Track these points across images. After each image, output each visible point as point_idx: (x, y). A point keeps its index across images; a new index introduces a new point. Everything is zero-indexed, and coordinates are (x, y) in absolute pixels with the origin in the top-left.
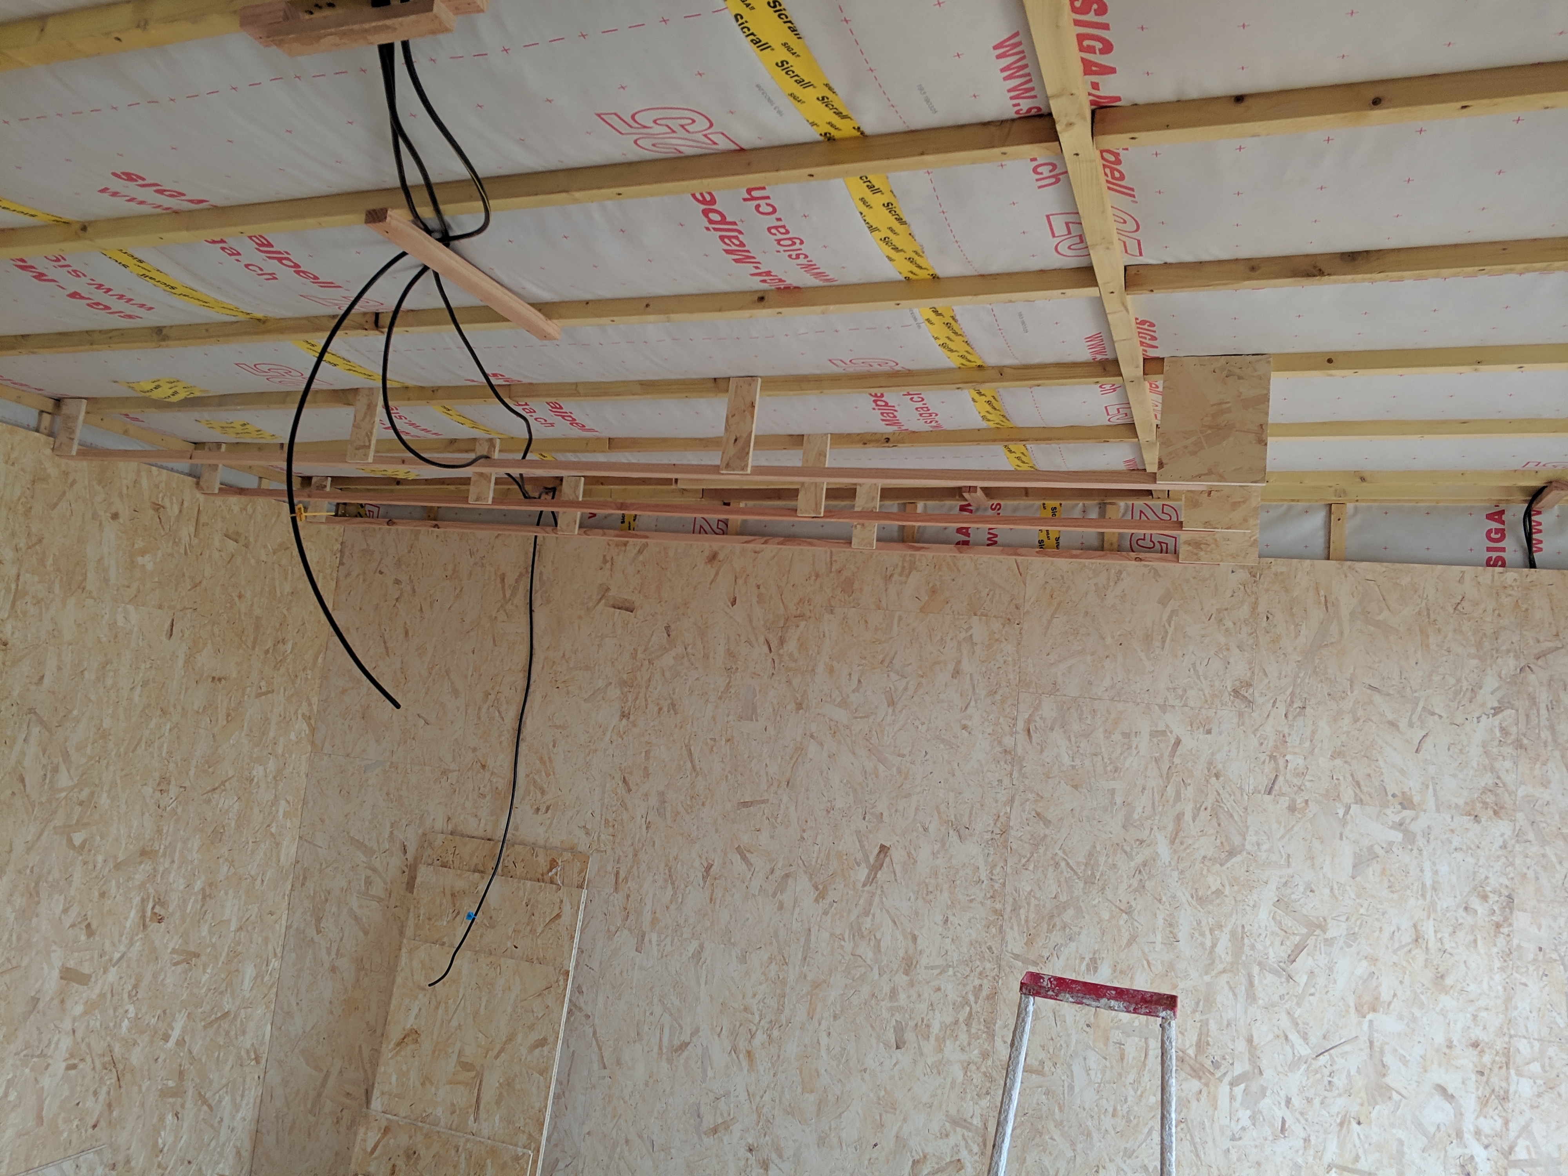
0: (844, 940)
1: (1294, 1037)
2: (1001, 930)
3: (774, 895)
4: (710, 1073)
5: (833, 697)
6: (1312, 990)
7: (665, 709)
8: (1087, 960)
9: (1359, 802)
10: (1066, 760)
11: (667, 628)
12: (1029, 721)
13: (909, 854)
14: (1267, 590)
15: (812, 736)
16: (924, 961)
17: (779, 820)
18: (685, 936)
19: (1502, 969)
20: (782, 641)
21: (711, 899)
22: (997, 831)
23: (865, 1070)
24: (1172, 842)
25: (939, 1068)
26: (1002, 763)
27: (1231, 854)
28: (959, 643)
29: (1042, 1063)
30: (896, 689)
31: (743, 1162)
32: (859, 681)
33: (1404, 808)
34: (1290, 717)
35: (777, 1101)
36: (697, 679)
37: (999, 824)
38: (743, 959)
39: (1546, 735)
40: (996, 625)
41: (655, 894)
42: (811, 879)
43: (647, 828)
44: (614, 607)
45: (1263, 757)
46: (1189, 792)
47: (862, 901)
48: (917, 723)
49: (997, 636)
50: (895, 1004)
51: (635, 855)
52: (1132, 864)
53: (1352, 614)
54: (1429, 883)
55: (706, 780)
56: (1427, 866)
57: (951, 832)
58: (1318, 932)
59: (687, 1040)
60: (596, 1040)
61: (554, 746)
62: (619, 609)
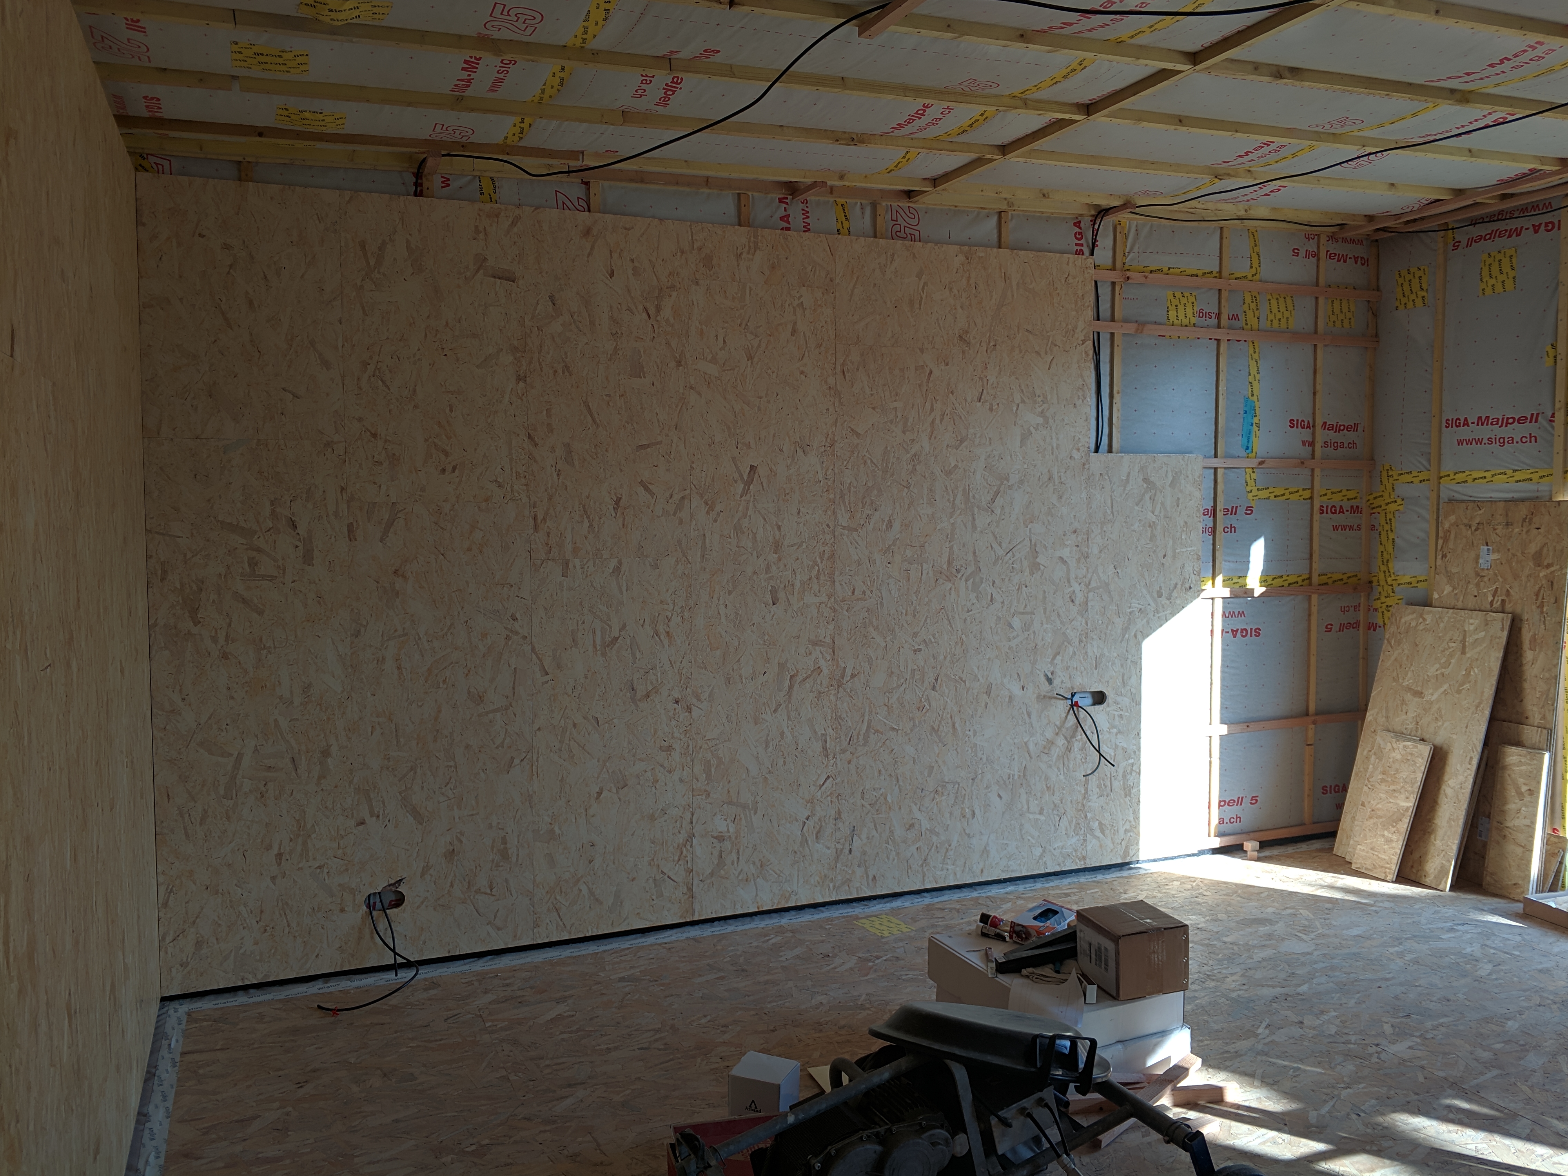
0: (730, 537)
1: (995, 545)
2: (834, 513)
3: (674, 514)
4: (638, 655)
5: (705, 355)
6: (1003, 517)
8: (886, 522)
9: (1023, 402)
11: (552, 298)
12: (843, 365)
13: (771, 470)
14: (975, 269)
15: (691, 388)
17: (672, 456)
18: (604, 557)
19: (1085, 488)
20: (658, 309)
21: (623, 525)
22: (828, 445)
23: (753, 625)
24: (930, 439)
26: (828, 396)
27: (962, 442)
28: (794, 308)
30: (752, 346)
31: (673, 712)
32: (724, 341)
33: (1044, 403)
34: (989, 351)
35: (693, 662)
36: (587, 344)
37: (829, 440)
38: (656, 566)
41: (573, 529)
42: (702, 497)
43: (558, 475)
44: (494, 277)
47: (740, 509)
48: (769, 371)
49: (819, 303)
50: (771, 575)
51: (550, 499)
52: (908, 455)
53: (1018, 284)
54: (1055, 445)
55: (607, 431)
56: (1054, 435)
57: (798, 449)
58: (1005, 482)
59: (617, 635)
60: (536, 654)
61: (451, 411)
62: (499, 279)
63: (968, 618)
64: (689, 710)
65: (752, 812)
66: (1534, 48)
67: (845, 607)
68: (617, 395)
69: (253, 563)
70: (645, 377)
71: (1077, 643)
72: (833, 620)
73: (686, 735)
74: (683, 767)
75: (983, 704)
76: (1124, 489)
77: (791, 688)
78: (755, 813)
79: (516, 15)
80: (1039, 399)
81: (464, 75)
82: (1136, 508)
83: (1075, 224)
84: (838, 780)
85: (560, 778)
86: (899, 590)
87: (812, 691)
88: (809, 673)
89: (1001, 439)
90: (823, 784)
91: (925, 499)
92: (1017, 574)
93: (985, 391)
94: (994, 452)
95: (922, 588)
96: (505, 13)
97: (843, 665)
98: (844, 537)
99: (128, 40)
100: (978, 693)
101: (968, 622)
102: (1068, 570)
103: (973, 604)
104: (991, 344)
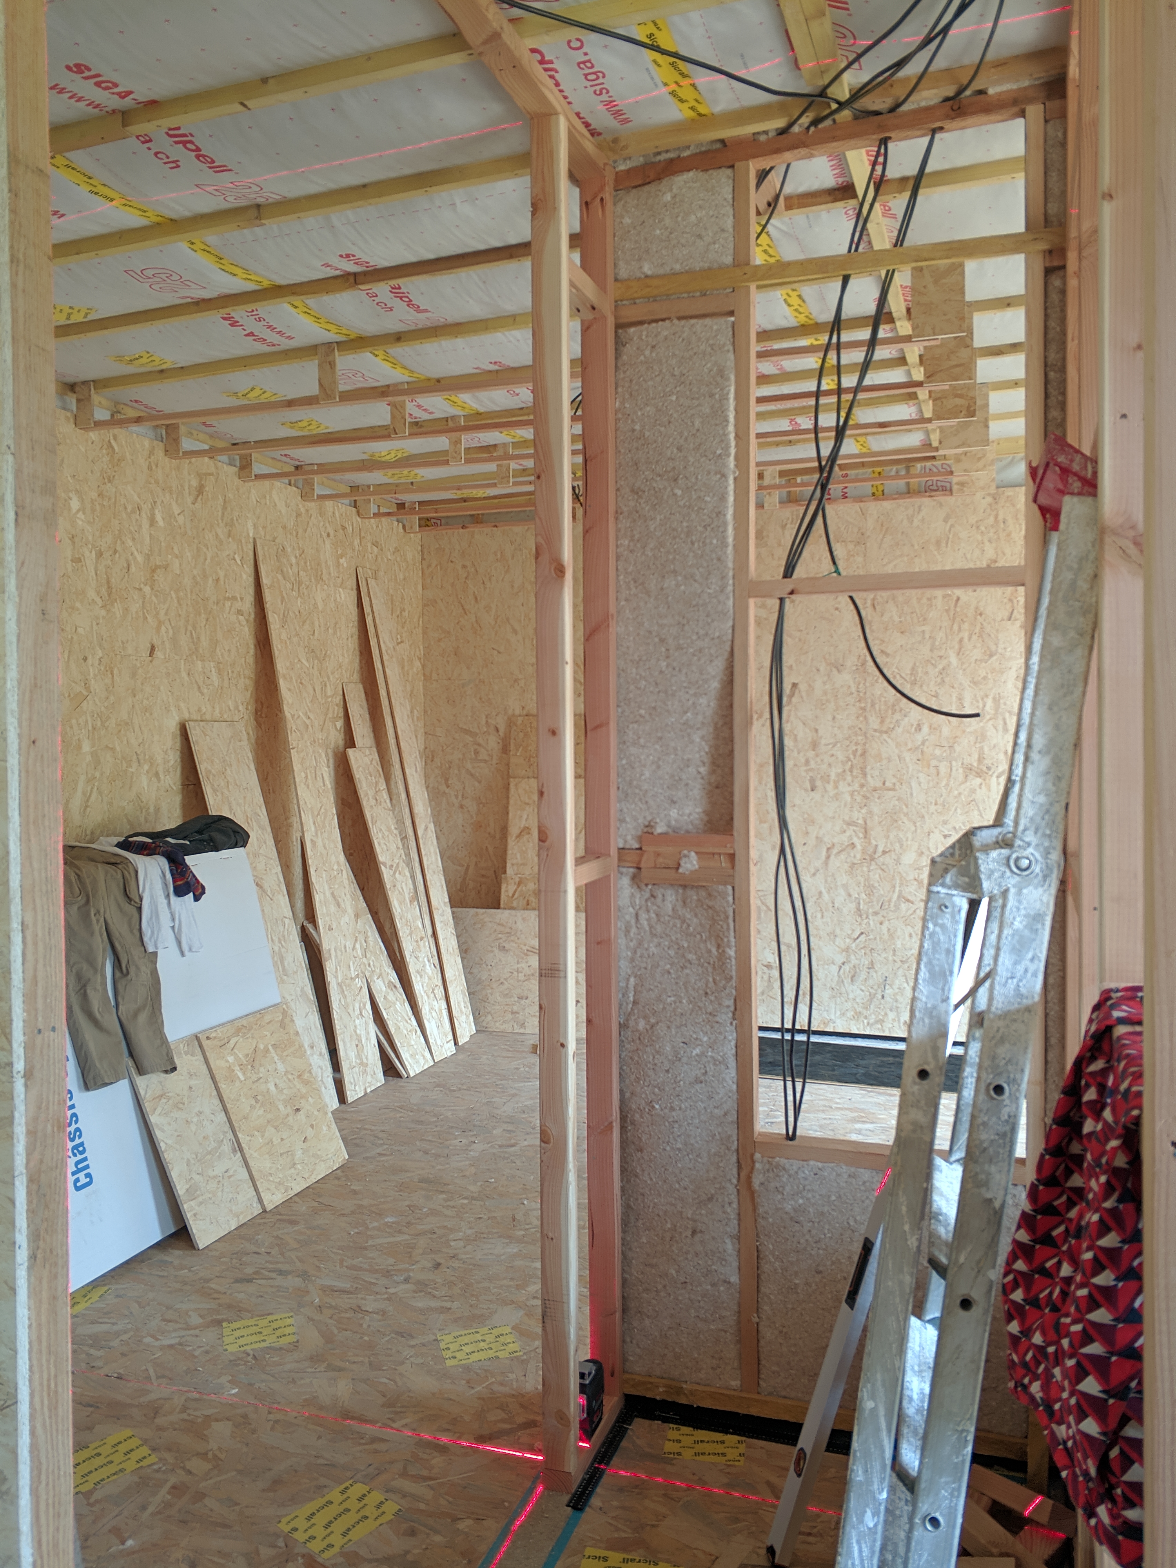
10: (896, 619)
16: (823, 742)
25: (837, 797)
29: (894, 784)
40: (851, 546)
45: (1005, 600)
46: (966, 626)
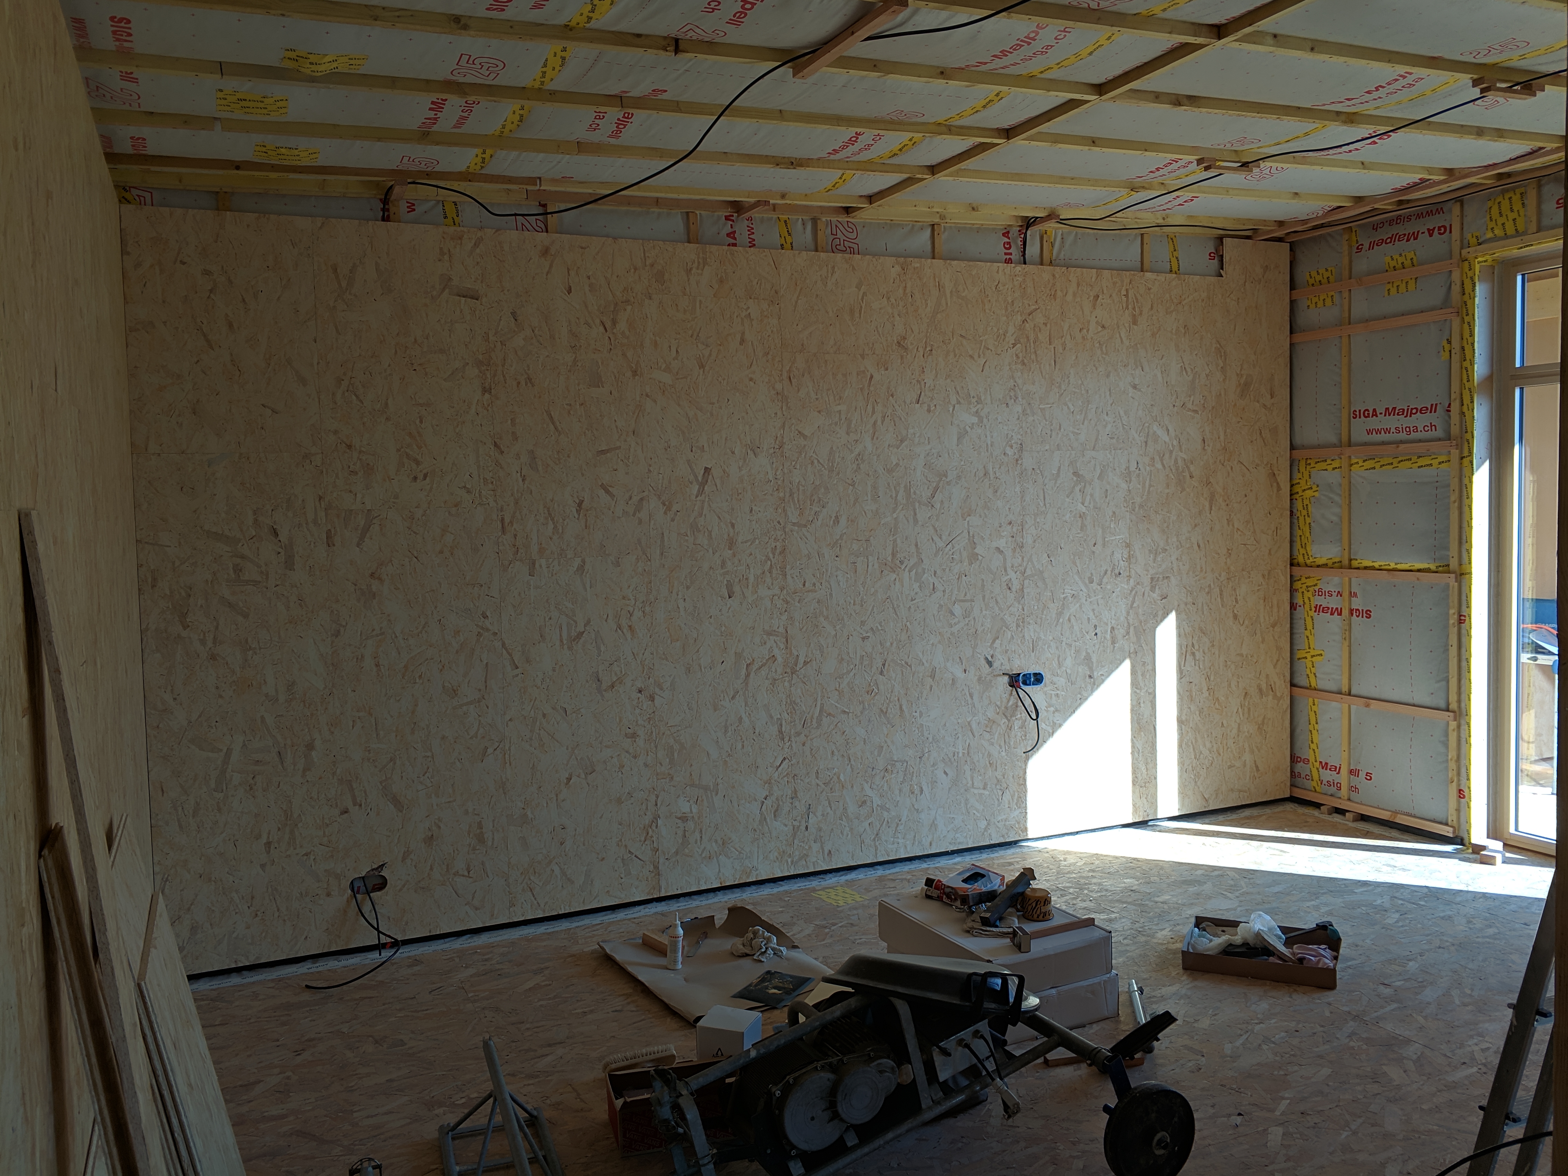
0: (687, 535)
1: (936, 538)
2: (784, 510)
3: (634, 515)
4: (603, 648)
5: (659, 365)
6: (943, 511)
7: (523, 383)
8: (833, 518)
9: (959, 403)
10: (813, 395)
11: (514, 314)
12: (789, 371)
13: (724, 471)
14: (911, 279)
15: (647, 396)
16: (740, 538)
17: (630, 461)
18: (569, 556)
19: (1019, 482)
20: (614, 322)
21: (586, 526)
22: (777, 446)
23: (711, 617)
24: (873, 439)
25: (756, 603)
26: (776, 401)
27: (902, 441)
28: (742, 319)
29: (814, 584)
30: (703, 356)
31: (636, 701)
32: (677, 351)
33: (978, 403)
34: (925, 356)
35: (655, 653)
36: (547, 356)
37: (777, 442)
38: (617, 564)
39: (1033, 356)
40: (764, 305)
41: (538, 531)
42: (659, 498)
43: (523, 480)
44: (460, 296)
45: (914, 381)
46: (879, 408)
47: (696, 509)
48: (720, 379)
49: (765, 313)
50: (726, 570)
51: (516, 503)
52: (853, 455)
53: (951, 292)
54: (989, 443)
55: (568, 437)
56: (988, 433)
57: (749, 451)
58: (944, 478)
59: (583, 630)
60: (506, 649)
61: (421, 422)
62: (464, 297)
63: (912, 606)
64: (652, 698)
65: (714, 794)
66: (1404, 77)
67: (797, 599)
68: (578, 404)
69: (238, 569)
70: (603, 387)
71: (1015, 628)
72: (786, 611)
73: (649, 722)
74: (647, 752)
75: (928, 687)
76: (1056, 483)
77: (748, 675)
78: (717, 794)
79: (480, 64)
80: (974, 400)
81: (432, 114)
82: (1067, 500)
83: (1004, 235)
84: (794, 761)
85: (531, 766)
86: (847, 581)
87: (767, 678)
88: (765, 661)
89: (939, 438)
90: (780, 765)
91: (869, 496)
92: (957, 564)
93: (923, 393)
94: (933, 451)
95: (869, 579)
96: (471, 62)
97: (796, 653)
98: (795, 533)
99: (122, 89)
100: (923, 676)
101: (912, 610)
102: (1005, 559)
103: (916, 593)
104: (928, 349)
